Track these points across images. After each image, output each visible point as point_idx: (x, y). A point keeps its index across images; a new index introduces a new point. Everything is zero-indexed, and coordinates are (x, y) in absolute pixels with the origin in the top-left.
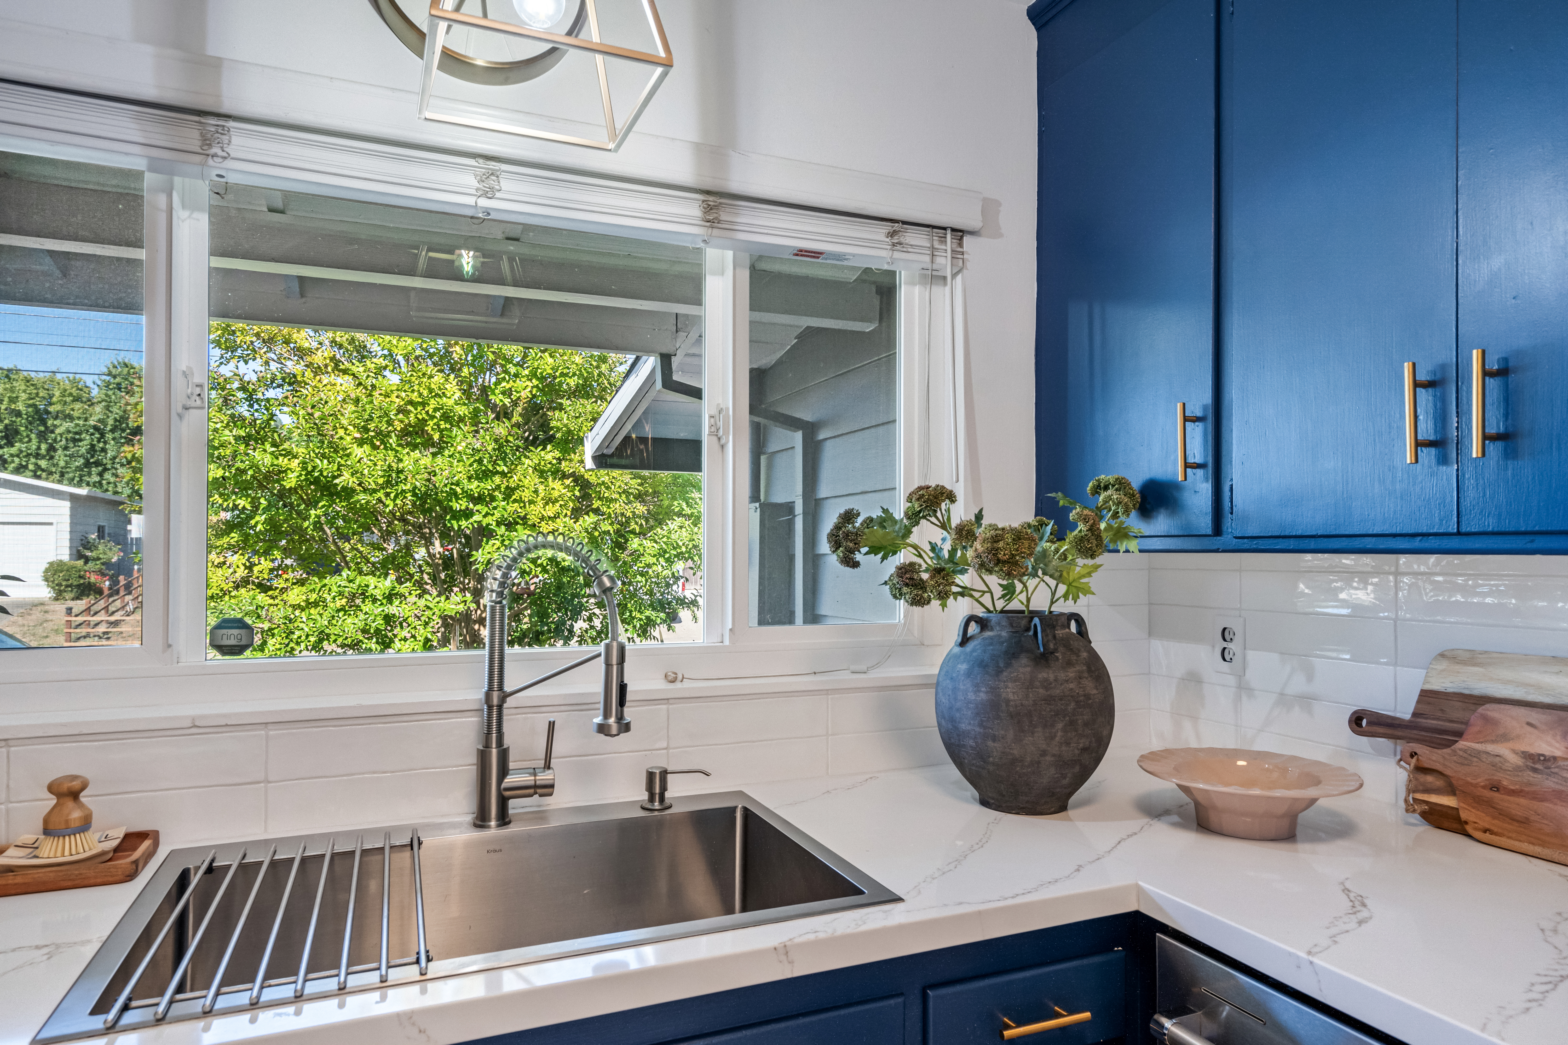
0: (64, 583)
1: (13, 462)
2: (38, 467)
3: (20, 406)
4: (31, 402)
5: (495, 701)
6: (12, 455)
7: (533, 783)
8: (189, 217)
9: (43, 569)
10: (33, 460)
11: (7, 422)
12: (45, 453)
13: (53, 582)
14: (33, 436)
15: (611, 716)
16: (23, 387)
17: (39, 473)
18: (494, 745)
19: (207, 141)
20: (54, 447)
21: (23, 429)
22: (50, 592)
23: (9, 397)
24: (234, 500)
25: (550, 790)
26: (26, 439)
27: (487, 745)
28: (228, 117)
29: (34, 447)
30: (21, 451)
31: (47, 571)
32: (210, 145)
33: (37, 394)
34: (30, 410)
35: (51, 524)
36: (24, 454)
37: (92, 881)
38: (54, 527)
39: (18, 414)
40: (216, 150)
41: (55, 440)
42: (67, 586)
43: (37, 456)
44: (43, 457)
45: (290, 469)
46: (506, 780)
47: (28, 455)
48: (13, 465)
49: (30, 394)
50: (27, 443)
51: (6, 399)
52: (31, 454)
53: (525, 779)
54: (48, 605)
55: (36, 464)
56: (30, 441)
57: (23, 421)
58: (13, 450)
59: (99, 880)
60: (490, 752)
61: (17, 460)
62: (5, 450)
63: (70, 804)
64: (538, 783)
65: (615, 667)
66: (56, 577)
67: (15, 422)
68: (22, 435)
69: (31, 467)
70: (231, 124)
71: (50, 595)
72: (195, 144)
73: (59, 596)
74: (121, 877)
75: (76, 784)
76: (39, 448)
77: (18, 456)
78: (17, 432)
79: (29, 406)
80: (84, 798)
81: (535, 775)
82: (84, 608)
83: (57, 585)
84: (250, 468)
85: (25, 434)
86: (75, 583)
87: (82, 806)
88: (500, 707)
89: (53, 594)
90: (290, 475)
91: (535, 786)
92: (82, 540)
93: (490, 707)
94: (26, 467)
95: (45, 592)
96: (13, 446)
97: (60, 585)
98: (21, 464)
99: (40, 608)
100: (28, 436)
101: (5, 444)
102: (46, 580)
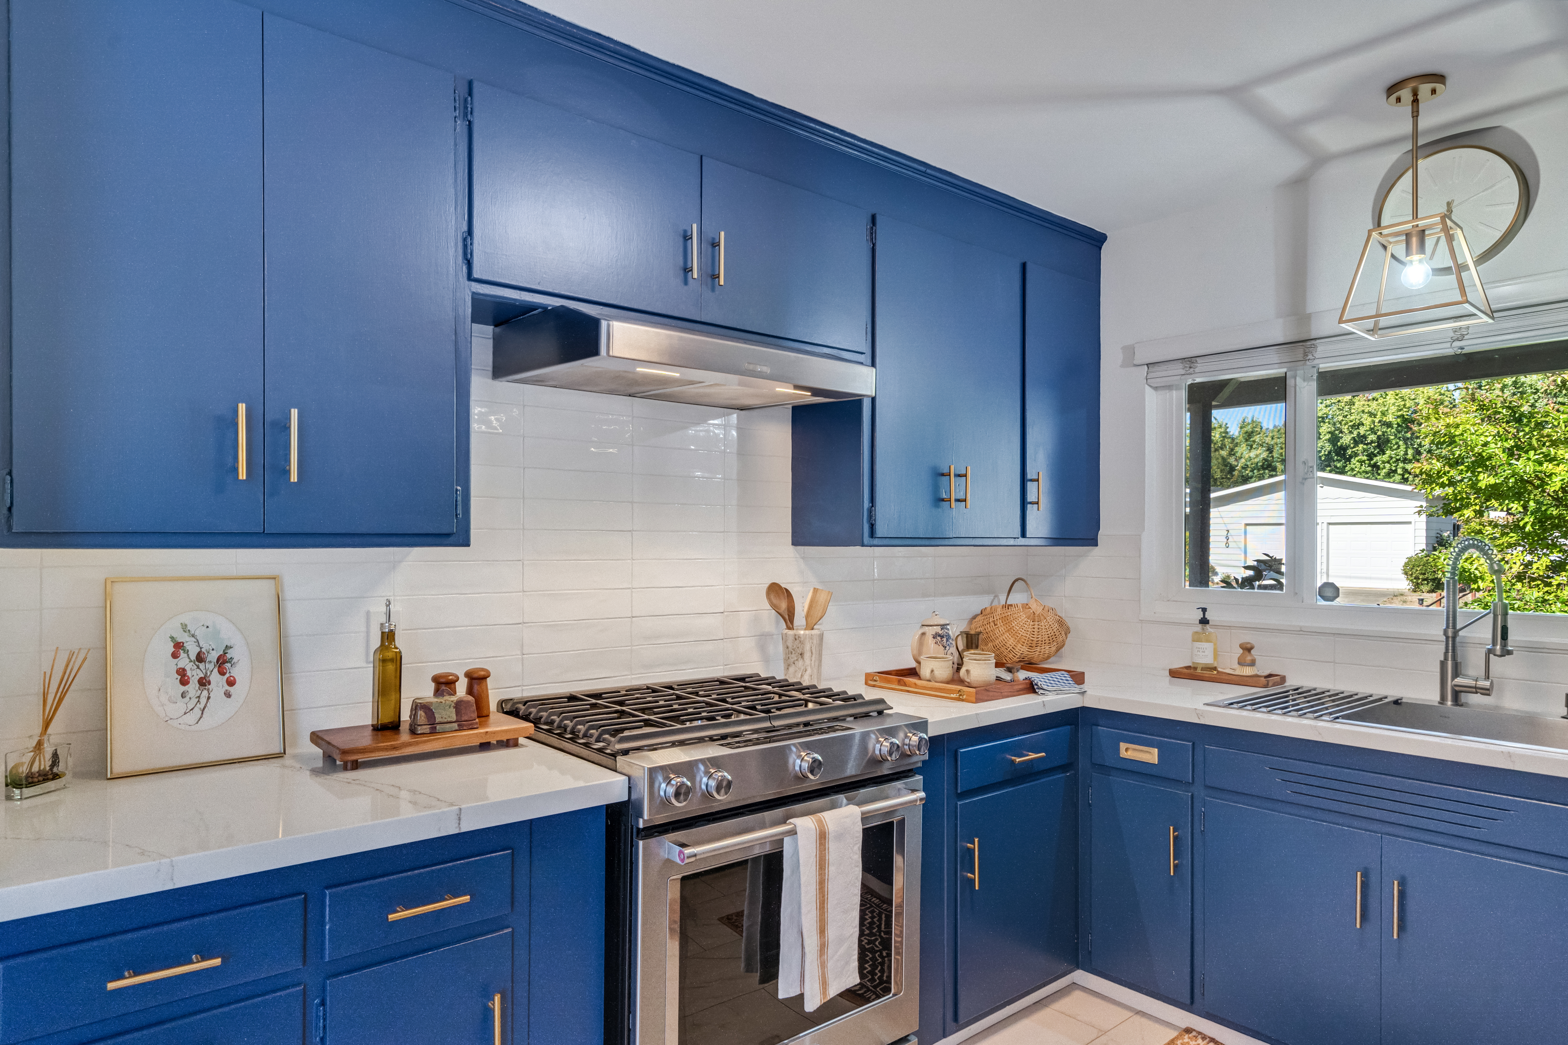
0: (1421, 577)
1: (1384, 468)
2: (1406, 471)
3: (1390, 418)
4: (1400, 413)
5: (1450, 634)
6: (1384, 462)
7: (1474, 685)
8: (1307, 385)
9: (1403, 564)
10: (1401, 465)
11: (1379, 433)
12: (1411, 458)
13: (1411, 575)
14: (1401, 443)
15: (1497, 645)
16: (1393, 401)
17: (1406, 476)
18: (1450, 659)
19: (1305, 354)
20: (1420, 451)
21: (1392, 437)
22: (1409, 585)
23: (1381, 412)
24: (1508, 504)
25: (1488, 692)
26: (1396, 446)
27: (1446, 658)
28: (1315, 339)
29: (1402, 453)
30: (1391, 458)
31: (1406, 564)
32: (1307, 355)
33: (1404, 405)
34: (1399, 420)
35: (1410, 523)
36: (1394, 460)
37: (1251, 684)
38: (1412, 525)
39: (1389, 425)
40: (1310, 357)
41: (1420, 445)
42: (1424, 580)
43: (1405, 461)
44: (1410, 461)
45: (1555, 474)
46: (1456, 680)
47: (1398, 460)
48: (1384, 470)
49: (1398, 406)
50: (1396, 449)
51: (1379, 414)
52: (1400, 459)
53: (1472, 683)
54: (1406, 596)
55: (1403, 468)
56: (1399, 447)
57: (1393, 431)
58: (1385, 458)
59: (1253, 685)
60: (1447, 663)
61: (1387, 466)
62: (1378, 458)
63: (1247, 653)
64: (1477, 686)
65: (1500, 617)
66: (1414, 570)
67: (1386, 432)
68: (1391, 444)
69: (1400, 471)
70: (1318, 341)
71: (1409, 587)
72: (1300, 356)
73: (1417, 588)
74: (1261, 685)
75: (1249, 646)
76: (1406, 454)
77: (1388, 462)
78: (1388, 441)
79: (1398, 417)
80: (1252, 651)
81: (1476, 681)
82: (1435, 600)
83: (1415, 578)
84: (1513, 476)
85: (1394, 442)
86: (1431, 577)
87: (1251, 655)
88: (1454, 638)
89: (1411, 586)
90: (1554, 479)
91: (1476, 688)
92: (1437, 537)
93: (1447, 638)
94: (1395, 471)
95: (1403, 584)
96: (1384, 454)
97: (1417, 578)
98: (1391, 469)
99: (1399, 598)
100: (1397, 443)
101: (1378, 453)
102: (1406, 573)
